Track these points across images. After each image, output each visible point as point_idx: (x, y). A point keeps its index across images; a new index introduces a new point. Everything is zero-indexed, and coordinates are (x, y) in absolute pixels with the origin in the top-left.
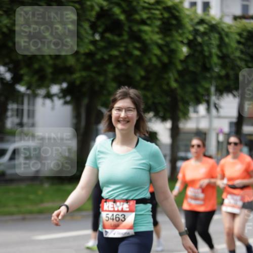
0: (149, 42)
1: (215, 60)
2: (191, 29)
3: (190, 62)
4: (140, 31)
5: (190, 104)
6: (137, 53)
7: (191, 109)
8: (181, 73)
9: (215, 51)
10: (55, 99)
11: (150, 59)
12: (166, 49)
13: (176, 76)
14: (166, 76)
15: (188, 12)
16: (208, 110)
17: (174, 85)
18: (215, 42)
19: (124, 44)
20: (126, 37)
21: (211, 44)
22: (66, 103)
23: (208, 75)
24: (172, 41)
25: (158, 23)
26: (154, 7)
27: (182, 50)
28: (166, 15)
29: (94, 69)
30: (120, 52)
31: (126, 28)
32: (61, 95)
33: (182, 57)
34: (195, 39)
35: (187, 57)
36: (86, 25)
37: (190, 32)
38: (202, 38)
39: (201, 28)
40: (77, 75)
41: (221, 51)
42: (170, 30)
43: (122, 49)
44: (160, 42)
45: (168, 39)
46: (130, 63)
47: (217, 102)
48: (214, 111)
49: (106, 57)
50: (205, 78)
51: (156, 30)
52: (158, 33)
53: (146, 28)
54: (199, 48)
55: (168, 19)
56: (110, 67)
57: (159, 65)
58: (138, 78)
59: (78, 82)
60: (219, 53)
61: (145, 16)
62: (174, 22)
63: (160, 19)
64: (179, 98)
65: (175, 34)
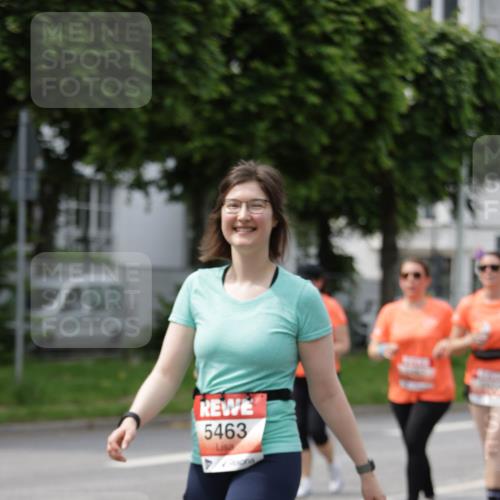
0: (337, 77)
1: (468, 113)
2: (421, 52)
3: (419, 117)
4: (321, 56)
5: (420, 200)
6: (313, 99)
7: (421, 211)
8: (400, 141)
9: (468, 95)
10: (153, 190)
11: (340, 112)
12: (370, 92)
13: (391, 145)
14: (371, 146)
15: (414, 20)
16: (455, 213)
17: (387, 163)
18: (468, 78)
19: (287, 83)
20: (291, 69)
21: (460, 82)
22: (173, 198)
23: (455, 144)
24: (384, 77)
25: (356, 41)
26: (347, 9)
27: (403, 94)
28: (371, 25)
29: (230, 131)
30: (280, 97)
31: (293, 52)
32: (163, 183)
33: (403, 109)
34: (429, 73)
35: (413, 108)
36: (214, 46)
37: (419, 59)
38: (442, 70)
39: (441, 51)
40: (195, 144)
41: (480, 96)
42: (379, 54)
43: (285, 93)
44: (359, 77)
45: (376, 72)
46: (300, 119)
47: (473, 197)
48: (466, 215)
49: (252, 108)
50: (448, 150)
51: (353, 54)
52: (354, 60)
53: (331, 51)
54: (436, 91)
55: (375, 33)
56: (261, 128)
57: (358, 124)
58: (316, 149)
59: (197, 158)
60: (477, 101)
61: (329, 27)
62: (387, 39)
63: (359, 33)
64: (397, 189)
65: (389, 62)
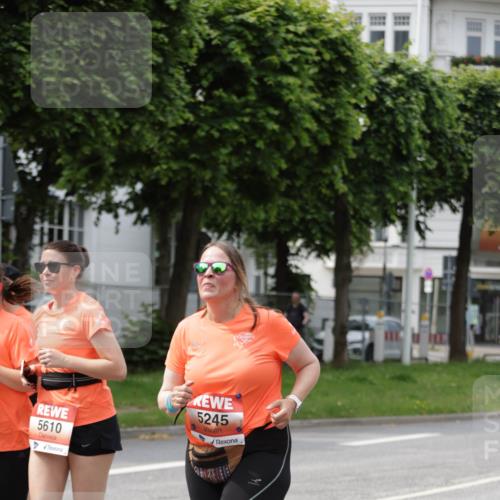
1: (418, 140)
2: (374, 81)
3: (371, 143)
4: (280, 85)
6: (273, 126)
7: (373, 232)
10: (121, 212)
11: (297, 139)
12: (327, 121)
13: (346, 170)
14: (327, 171)
15: (368, 51)
16: (404, 234)
17: (342, 187)
18: (418, 107)
19: (248, 110)
20: (253, 98)
21: (411, 110)
22: (141, 220)
23: (405, 169)
24: (339, 105)
25: (313, 70)
26: (305, 41)
28: (328, 56)
30: (241, 124)
31: (253, 80)
32: (131, 206)
33: (357, 136)
34: (381, 101)
35: (365, 134)
36: (179, 75)
37: (372, 88)
38: (394, 99)
39: (393, 81)
40: (161, 167)
42: (335, 84)
43: (246, 119)
44: (316, 106)
45: (331, 101)
46: (260, 144)
47: (421, 219)
49: (216, 134)
50: (399, 174)
51: (310, 83)
52: (311, 89)
53: (291, 80)
54: (388, 119)
55: (330, 62)
56: (224, 153)
57: (315, 150)
58: (275, 174)
59: (164, 181)
61: (288, 57)
62: (342, 69)
63: (316, 64)
64: (350, 210)
65: (344, 91)
